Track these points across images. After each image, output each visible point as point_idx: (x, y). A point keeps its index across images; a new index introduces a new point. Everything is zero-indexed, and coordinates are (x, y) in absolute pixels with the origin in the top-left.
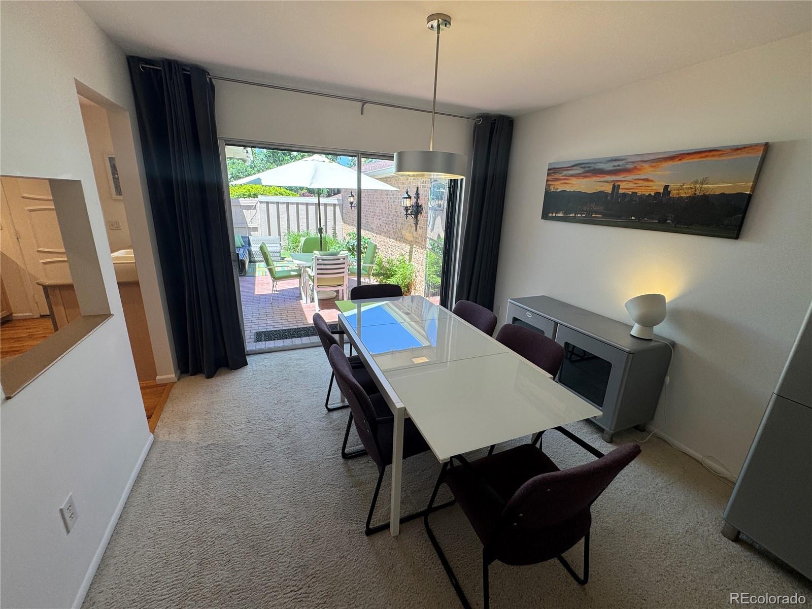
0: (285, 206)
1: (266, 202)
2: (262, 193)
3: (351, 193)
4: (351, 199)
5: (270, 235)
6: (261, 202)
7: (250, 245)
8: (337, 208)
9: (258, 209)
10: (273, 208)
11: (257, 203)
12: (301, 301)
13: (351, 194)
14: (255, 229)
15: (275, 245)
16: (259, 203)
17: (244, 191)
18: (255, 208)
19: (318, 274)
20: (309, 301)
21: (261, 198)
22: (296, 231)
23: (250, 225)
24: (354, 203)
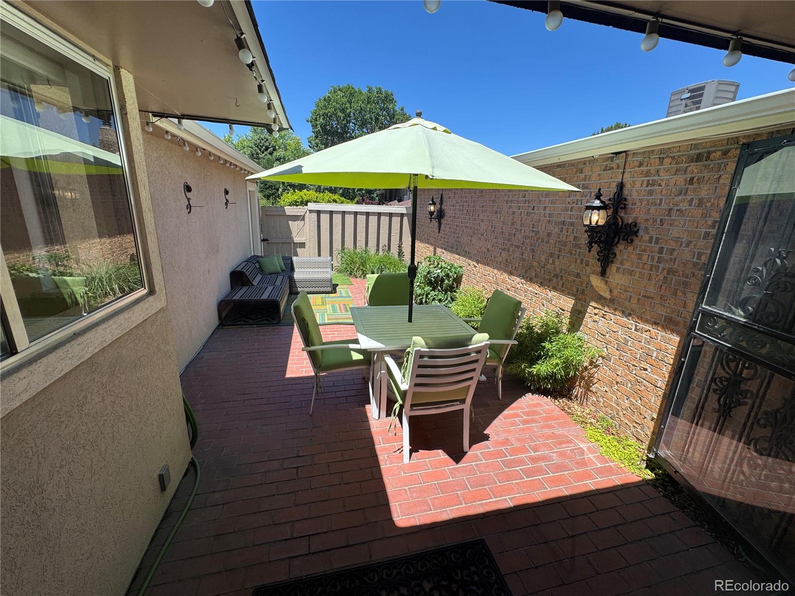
0: (340, 216)
1: (317, 211)
2: (315, 200)
3: (433, 199)
4: (432, 208)
5: (319, 255)
6: (311, 211)
7: (292, 269)
8: (405, 219)
9: (307, 219)
10: (325, 218)
11: (306, 212)
12: (367, 406)
13: (432, 201)
14: (302, 245)
15: (325, 270)
16: (308, 211)
17: (296, 197)
18: (303, 219)
19: (416, 385)
20: (384, 413)
21: (312, 206)
22: (351, 247)
23: (297, 240)
24: (435, 213)
